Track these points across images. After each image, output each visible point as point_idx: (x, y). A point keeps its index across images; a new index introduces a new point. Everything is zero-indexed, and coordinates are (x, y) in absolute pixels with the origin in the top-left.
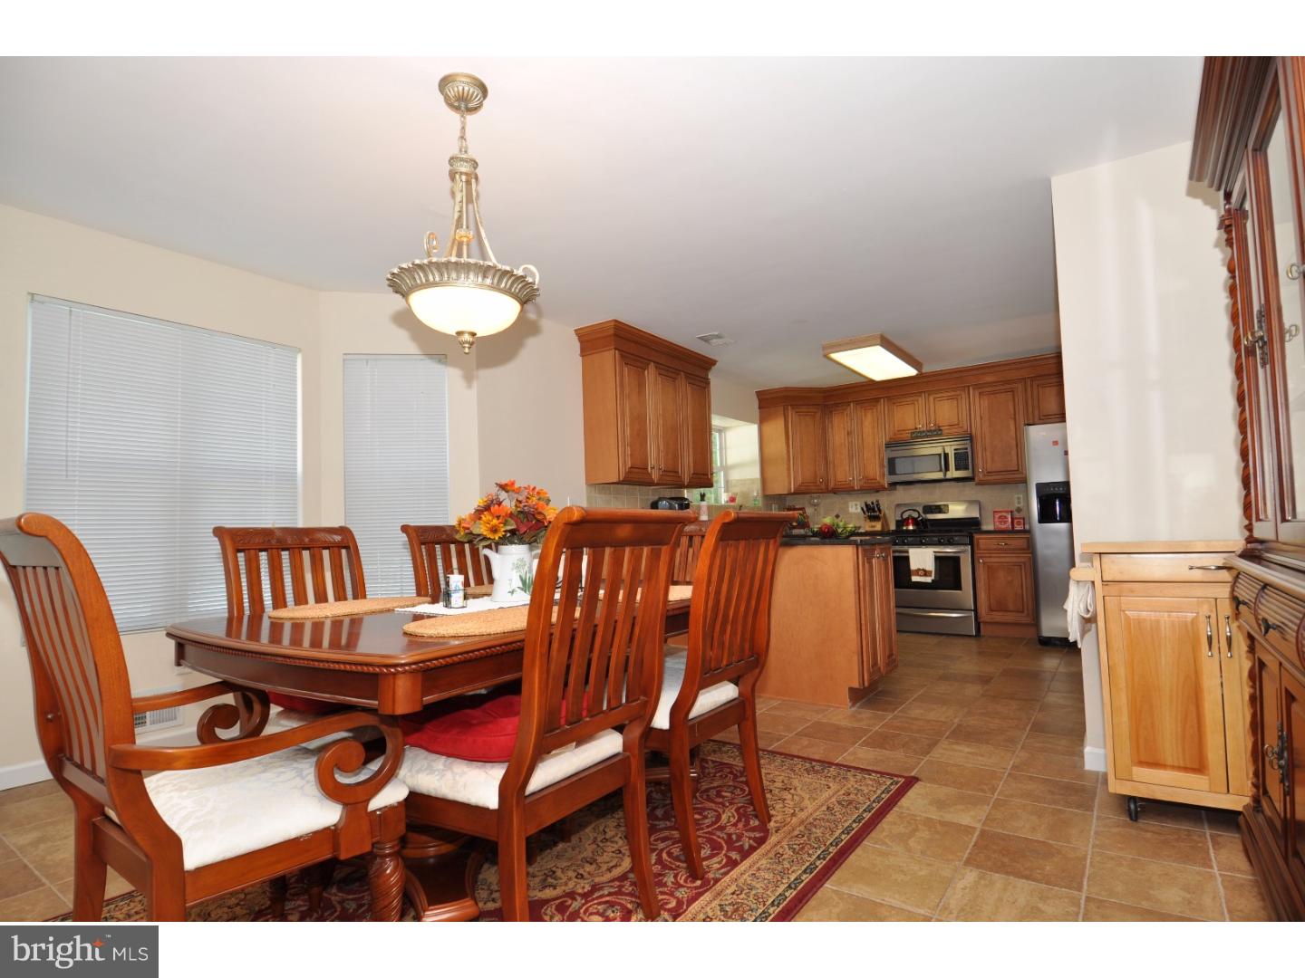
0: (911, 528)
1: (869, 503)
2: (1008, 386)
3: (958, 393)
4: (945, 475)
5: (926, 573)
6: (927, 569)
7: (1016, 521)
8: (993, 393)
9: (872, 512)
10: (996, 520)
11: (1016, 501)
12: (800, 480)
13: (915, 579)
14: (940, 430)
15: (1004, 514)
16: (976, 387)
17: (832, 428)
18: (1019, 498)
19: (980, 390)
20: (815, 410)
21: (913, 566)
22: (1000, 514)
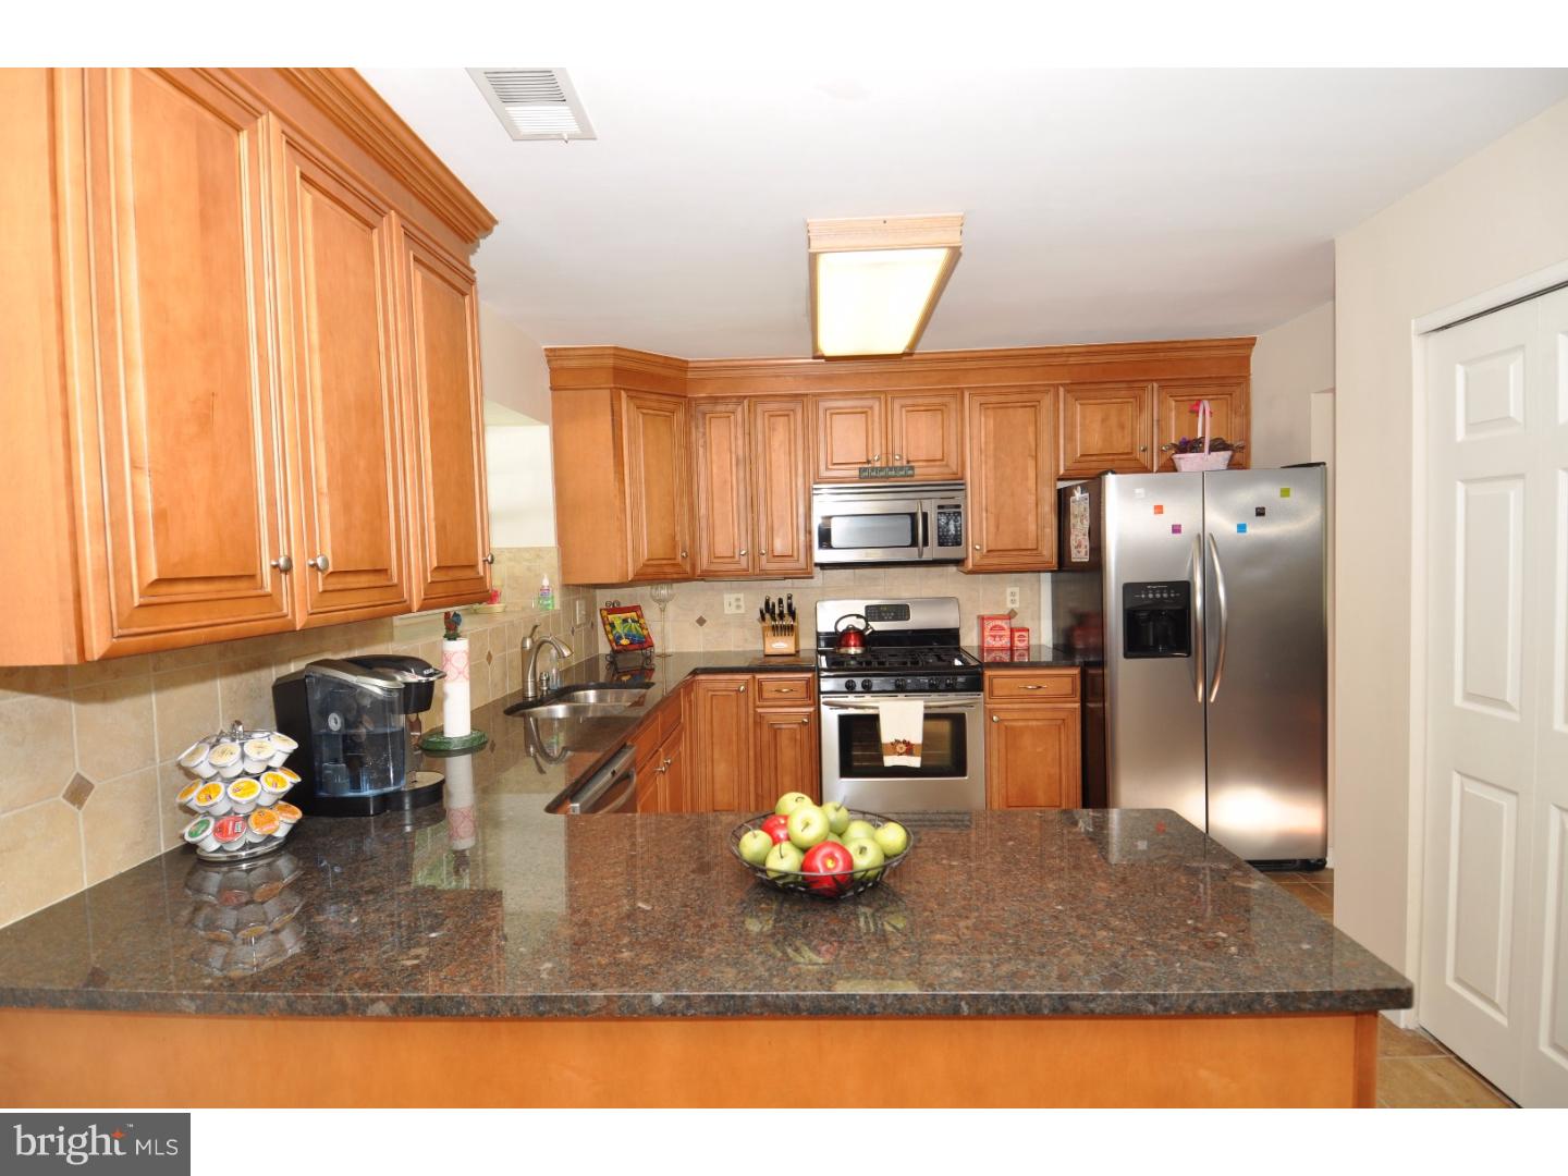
0: (852, 651)
1: (774, 600)
2: (1026, 397)
3: (946, 400)
4: (921, 555)
5: (909, 749)
6: (912, 742)
7: (1017, 634)
8: (1003, 406)
9: (779, 617)
10: (987, 633)
11: (1009, 598)
12: (645, 555)
13: (890, 761)
14: (912, 468)
15: (999, 623)
16: (977, 391)
17: (705, 446)
18: (1013, 594)
19: (983, 399)
20: (671, 407)
21: (887, 736)
22: (992, 623)
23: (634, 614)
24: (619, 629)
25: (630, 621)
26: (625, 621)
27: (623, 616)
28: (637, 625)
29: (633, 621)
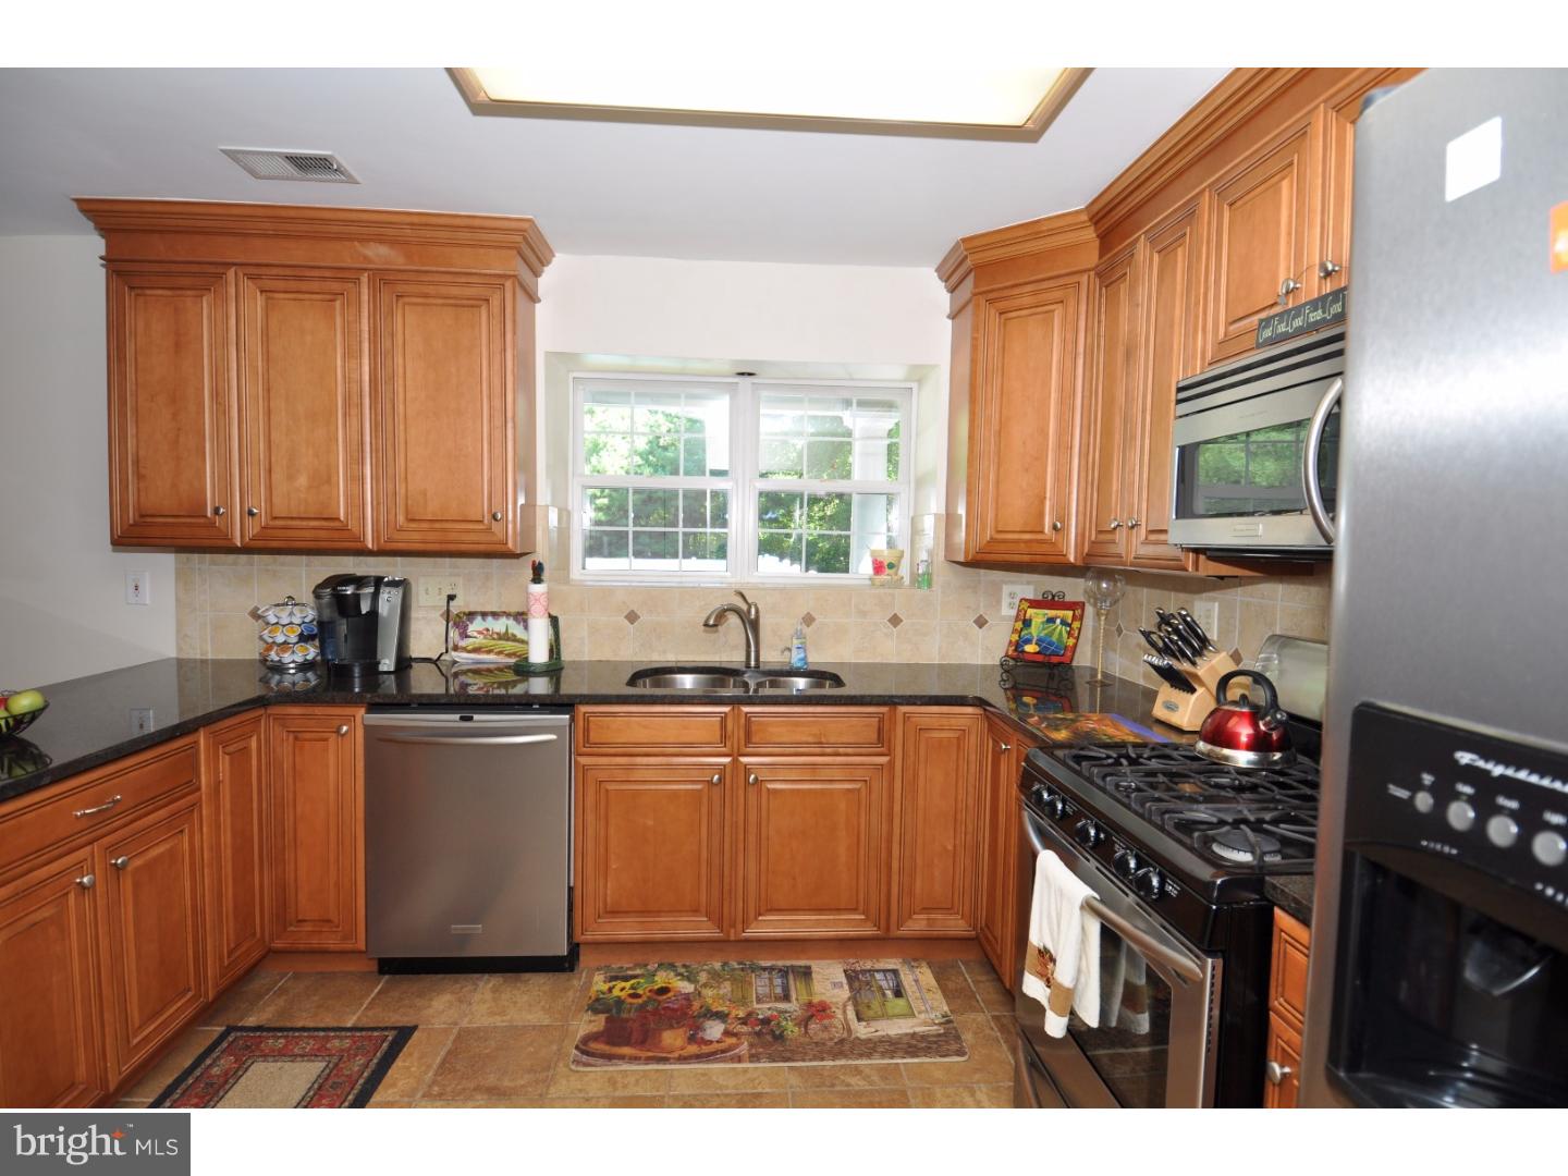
23: (1069, 614)
24: (1035, 631)
25: (1058, 621)
26: (1051, 620)
27: (1051, 613)
28: (1065, 629)
29: (1064, 623)
